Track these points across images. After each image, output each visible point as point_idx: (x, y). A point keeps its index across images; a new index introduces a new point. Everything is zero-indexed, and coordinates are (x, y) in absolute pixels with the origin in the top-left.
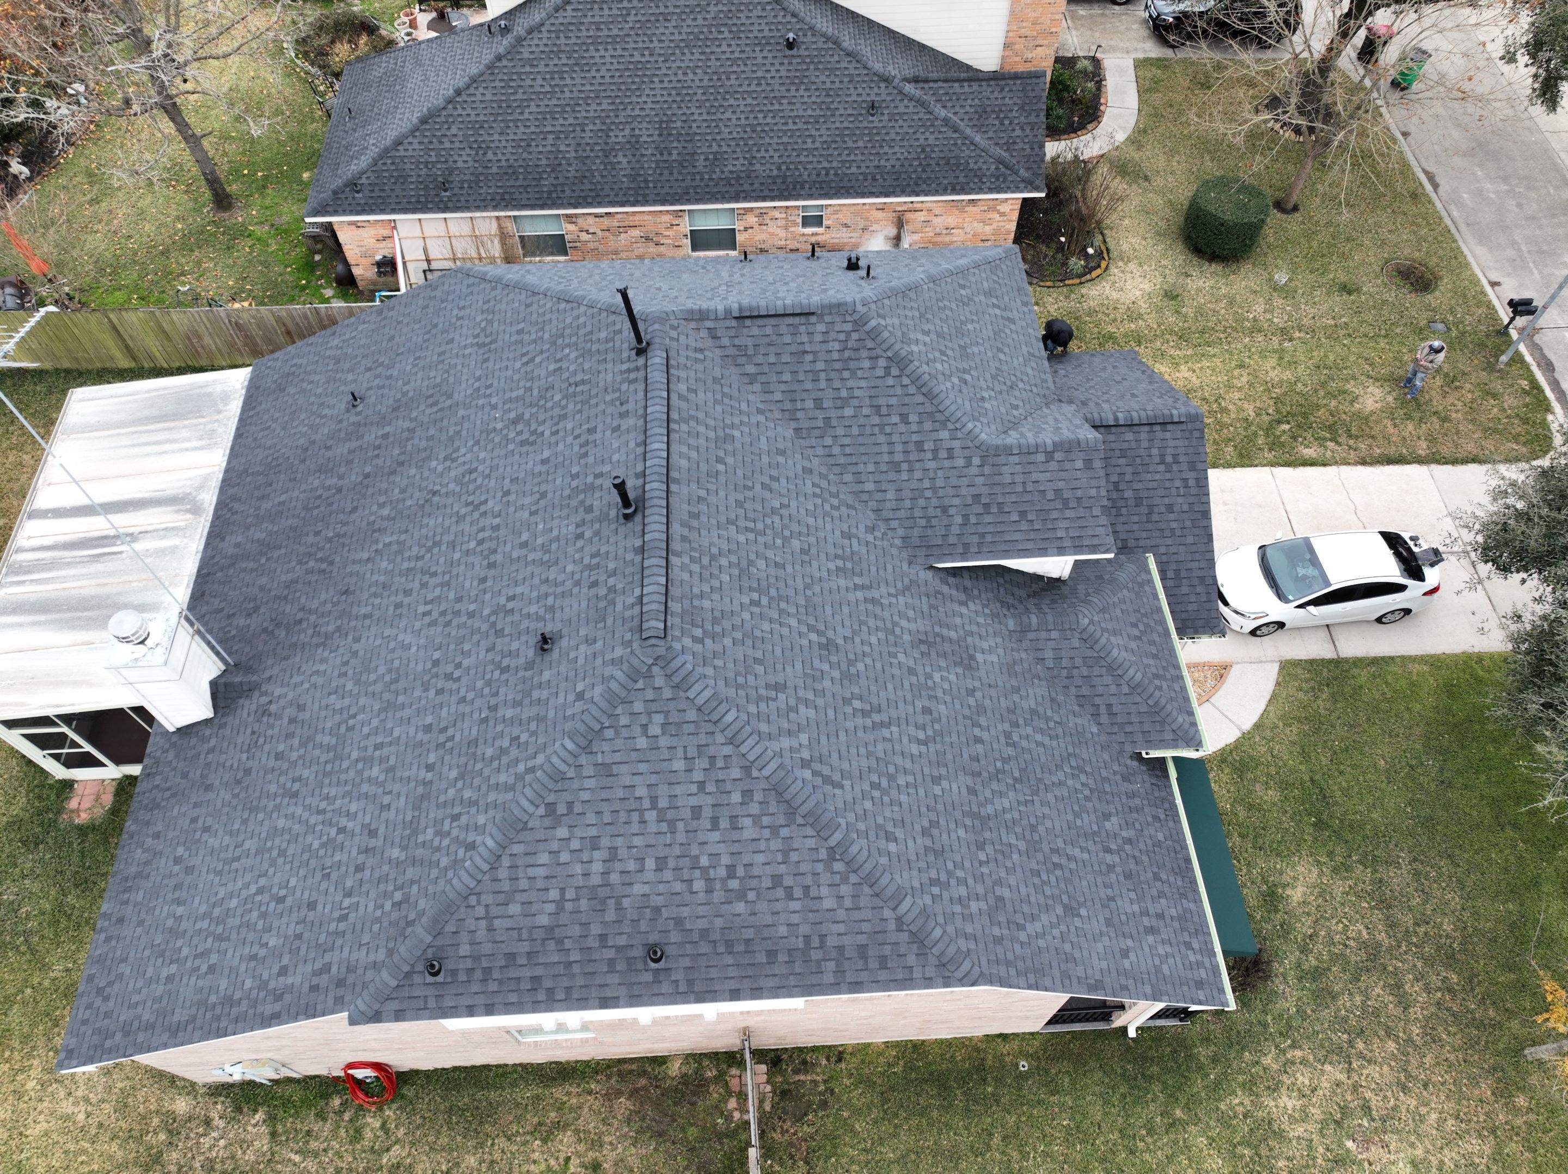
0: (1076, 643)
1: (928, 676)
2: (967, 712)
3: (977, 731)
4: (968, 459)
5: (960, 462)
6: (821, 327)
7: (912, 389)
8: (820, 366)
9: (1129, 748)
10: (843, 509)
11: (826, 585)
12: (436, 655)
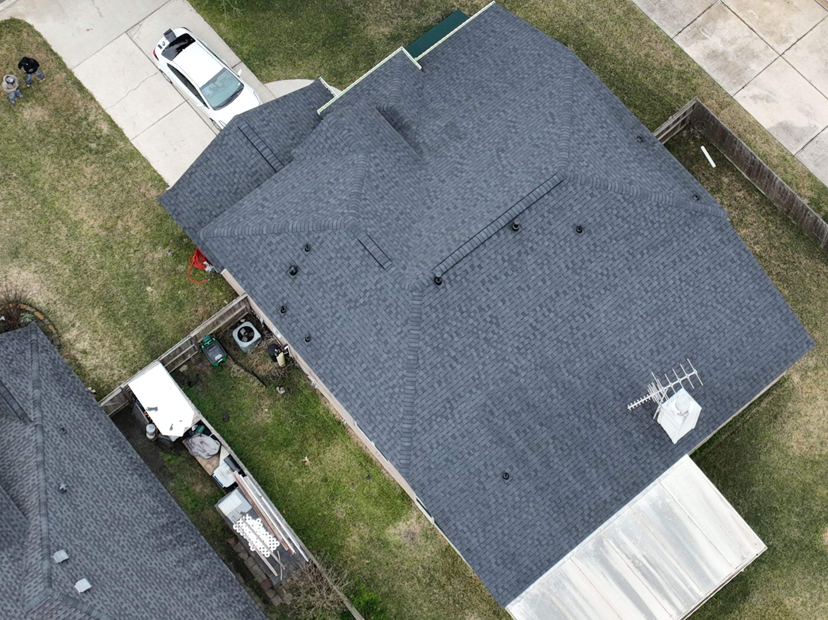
0: (402, 103)
1: (473, 128)
2: (474, 112)
3: (478, 106)
4: (375, 158)
5: (378, 161)
6: (369, 229)
7: (364, 188)
8: (383, 224)
9: (423, 74)
10: (431, 190)
11: (476, 169)
12: (603, 292)
